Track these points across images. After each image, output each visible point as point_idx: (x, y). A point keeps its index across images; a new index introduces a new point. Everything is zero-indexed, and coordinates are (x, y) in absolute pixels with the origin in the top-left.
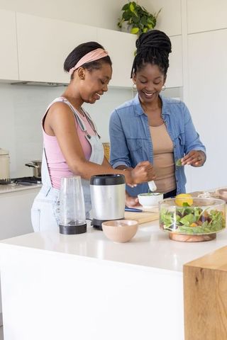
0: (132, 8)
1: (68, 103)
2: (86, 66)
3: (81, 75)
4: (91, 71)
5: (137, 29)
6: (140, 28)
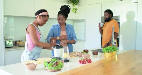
1: (34, 25)
2: (42, 15)
3: (40, 18)
4: (43, 17)
5: (73, 3)
6: (74, 3)
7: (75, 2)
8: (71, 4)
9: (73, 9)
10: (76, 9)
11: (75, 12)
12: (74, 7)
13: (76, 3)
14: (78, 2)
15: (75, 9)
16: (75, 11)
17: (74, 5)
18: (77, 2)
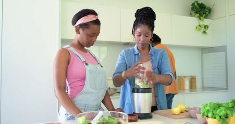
0: (196, 4)
5: (198, 15)
6: (201, 15)
7: (204, 13)
8: (194, 17)
9: (199, 26)
10: (206, 27)
11: (204, 32)
12: (201, 23)
13: (204, 15)
14: (209, 13)
15: (203, 27)
16: (203, 29)
17: (200, 19)
18: (207, 13)
